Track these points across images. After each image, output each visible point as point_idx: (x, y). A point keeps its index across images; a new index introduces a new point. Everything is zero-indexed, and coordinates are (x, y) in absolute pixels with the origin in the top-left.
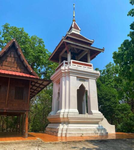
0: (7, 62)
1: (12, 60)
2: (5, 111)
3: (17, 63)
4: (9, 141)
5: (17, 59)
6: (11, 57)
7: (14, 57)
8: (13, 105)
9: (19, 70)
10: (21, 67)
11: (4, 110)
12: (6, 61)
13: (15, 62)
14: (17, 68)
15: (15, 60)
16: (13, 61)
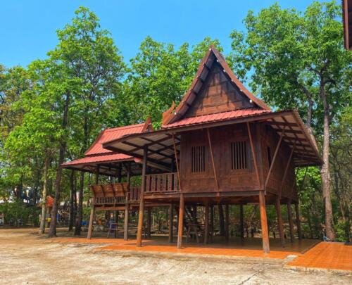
0: (209, 99)
1: (217, 89)
2: (218, 195)
3: (226, 93)
4: (220, 256)
5: (225, 84)
6: (214, 85)
7: (221, 83)
8: (229, 182)
9: (232, 106)
10: (235, 98)
11: (216, 193)
12: (208, 97)
13: (223, 92)
14: (228, 103)
15: (222, 89)
16: (219, 91)
